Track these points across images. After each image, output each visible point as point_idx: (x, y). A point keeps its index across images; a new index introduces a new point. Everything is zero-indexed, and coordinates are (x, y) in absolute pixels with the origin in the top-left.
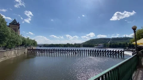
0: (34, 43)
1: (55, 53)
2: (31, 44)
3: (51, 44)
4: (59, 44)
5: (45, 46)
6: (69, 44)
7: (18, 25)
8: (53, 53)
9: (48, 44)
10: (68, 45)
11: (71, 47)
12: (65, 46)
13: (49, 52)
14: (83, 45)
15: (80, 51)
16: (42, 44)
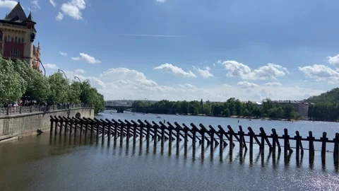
0: (85, 95)
1: (179, 140)
2: (71, 100)
3: (161, 102)
4: (192, 103)
5: (138, 107)
6: (238, 103)
7: (29, 24)
8: (171, 139)
9: (149, 102)
10: (232, 108)
11: (247, 116)
12: (218, 110)
13: (154, 138)
14: (311, 107)
15: (286, 137)
16: (128, 102)
